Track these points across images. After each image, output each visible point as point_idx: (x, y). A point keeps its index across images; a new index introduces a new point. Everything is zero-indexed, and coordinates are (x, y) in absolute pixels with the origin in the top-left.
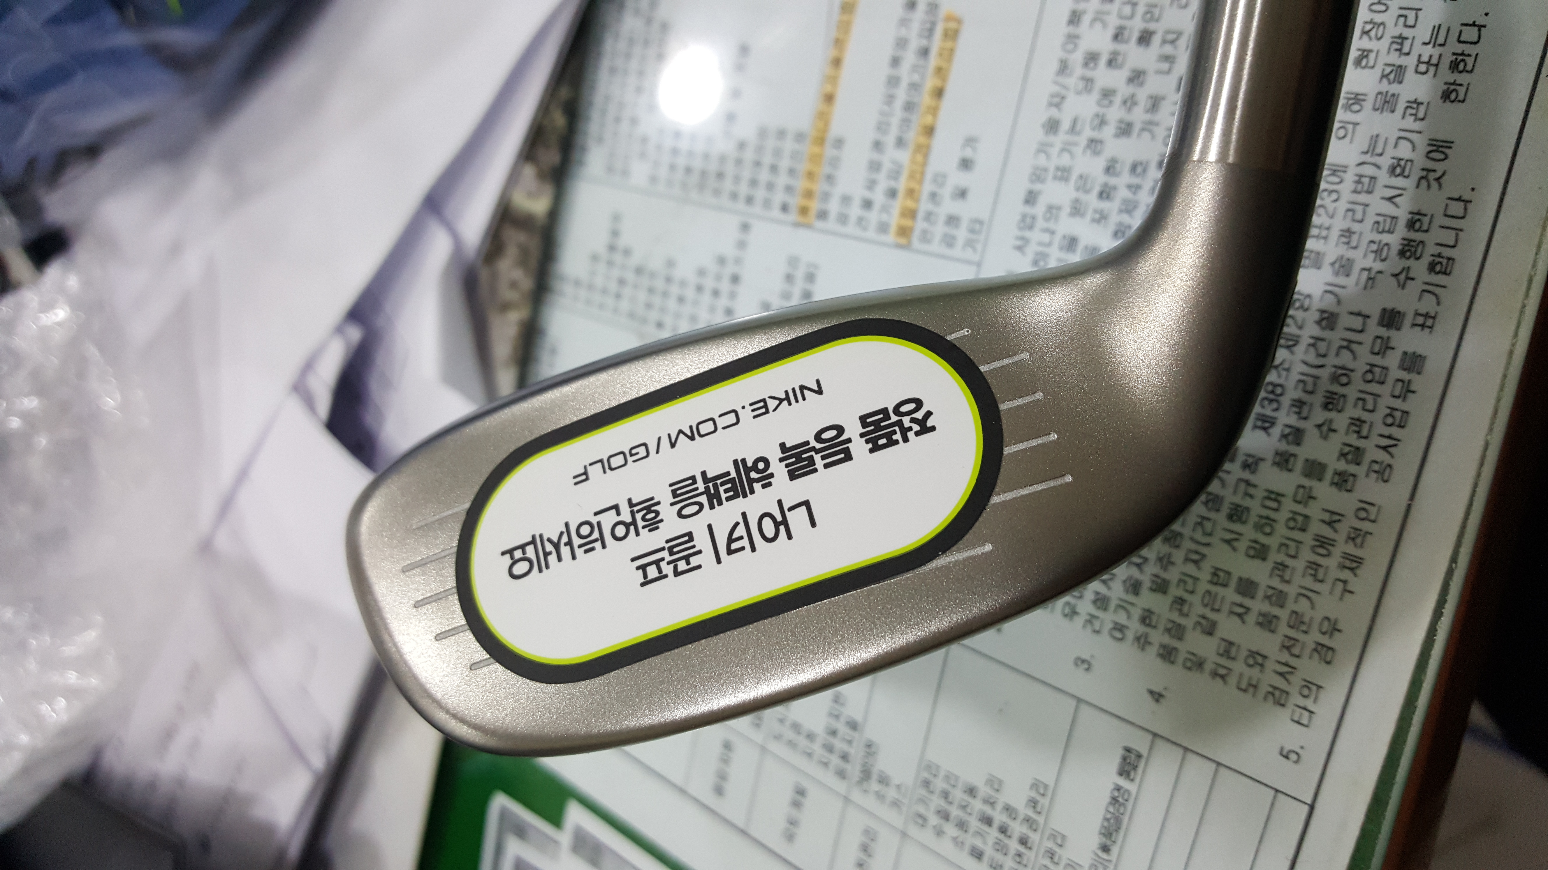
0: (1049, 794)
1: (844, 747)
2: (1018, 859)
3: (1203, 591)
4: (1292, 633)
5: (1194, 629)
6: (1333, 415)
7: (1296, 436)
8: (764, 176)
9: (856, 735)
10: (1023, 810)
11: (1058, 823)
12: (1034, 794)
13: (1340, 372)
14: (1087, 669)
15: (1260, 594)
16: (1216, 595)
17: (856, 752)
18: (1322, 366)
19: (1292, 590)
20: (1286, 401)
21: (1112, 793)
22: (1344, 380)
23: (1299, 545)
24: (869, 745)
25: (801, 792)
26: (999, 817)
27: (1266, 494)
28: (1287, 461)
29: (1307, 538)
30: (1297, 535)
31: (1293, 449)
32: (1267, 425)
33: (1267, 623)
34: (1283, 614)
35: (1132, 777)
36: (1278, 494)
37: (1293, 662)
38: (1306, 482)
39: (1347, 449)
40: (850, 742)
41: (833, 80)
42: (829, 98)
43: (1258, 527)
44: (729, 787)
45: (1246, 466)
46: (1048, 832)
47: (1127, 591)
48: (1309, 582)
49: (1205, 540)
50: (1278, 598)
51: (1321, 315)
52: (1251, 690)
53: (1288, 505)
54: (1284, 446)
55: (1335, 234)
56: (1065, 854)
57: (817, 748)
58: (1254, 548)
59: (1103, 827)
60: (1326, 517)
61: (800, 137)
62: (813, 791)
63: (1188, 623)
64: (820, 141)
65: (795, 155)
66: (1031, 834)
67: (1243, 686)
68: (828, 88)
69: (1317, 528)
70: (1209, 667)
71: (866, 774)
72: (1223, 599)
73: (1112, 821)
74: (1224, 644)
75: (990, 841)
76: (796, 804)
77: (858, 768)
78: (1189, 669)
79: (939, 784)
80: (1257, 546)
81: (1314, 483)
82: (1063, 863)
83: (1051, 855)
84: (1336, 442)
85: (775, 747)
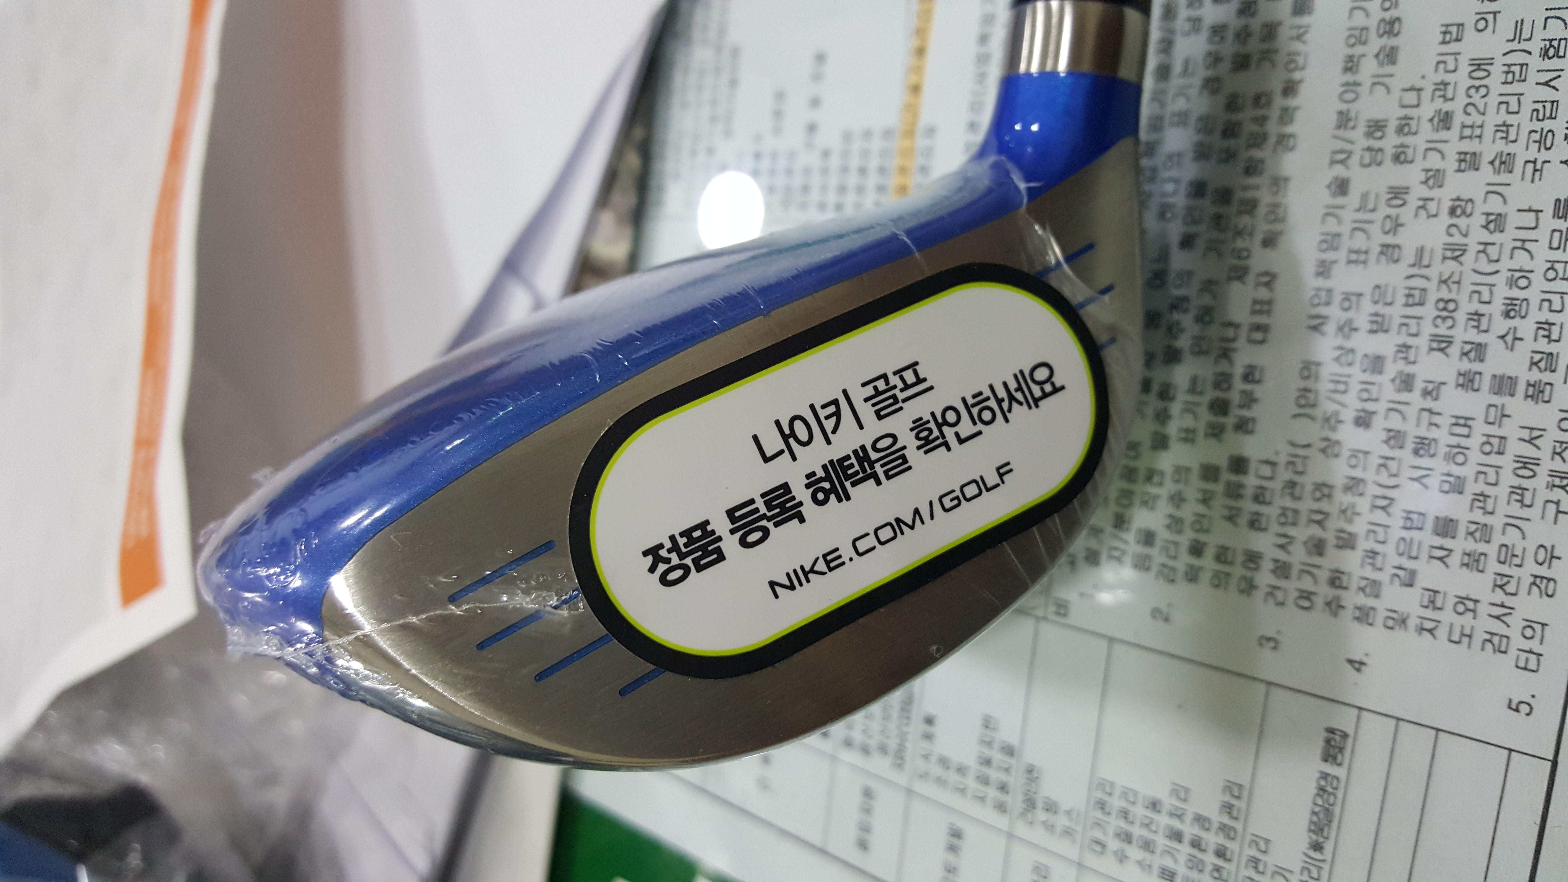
0: (1245, 794)
1: (1003, 777)
2: (1216, 875)
3: (1396, 540)
4: (1504, 569)
5: (1392, 582)
6: (1517, 322)
7: (1478, 351)
8: (853, 180)
9: (1013, 761)
10: (1217, 817)
11: (1259, 825)
12: (1228, 798)
13: (1518, 274)
14: (1275, 648)
15: (1462, 531)
16: (1412, 540)
17: (1017, 781)
18: (1497, 272)
19: (1497, 522)
20: (1461, 316)
21: (1318, 781)
22: (1523, 283)
23: (1499, 470)
24: (1030, 770)
25: (957, 834)
26: (1190, 830)
27: (1453, 421)
28: (1472, 381)
29: (1507, 462)
30: (1494, 459)
31: (1476, 366)
32: (1444, 345)
33: (1473, 561)
34: (1491, 549)
35: (1339, 761)
36: (1467, 419)
37: (1509, 601)
38: (1496, 400)
39: (1537, 357)
40: (1007, 770)
41: (918, 70)
42: (916, 89)
43: (1450, 458)
44: (875, 840)
45: (1426, 393)
46: (1249, 837)
47: (1309, 553)
48: (1515, 509)
49: (1392, 482)
50: (1483, 532)
51: (1487, 218)
52: (1466, 640)
53: (1480, 429)
54: (1465, 365)
55: (1489, 131)
56: (1271, 860)
57: (971, 782)
58: (1447, 482)
59: (1311, 822)
60: (1526, 434)
61: (888, 134)
62: (970, 831)
63: (1383, 577)
64: (910, 133)
65: (885, 153)
66: (1229, 844)
67: (1456, 637)
68: (913, 79)
69: (1515, 448)
70: (1413, 622)
71: (1030, 804)
72: (1420, 544)
73: (1321, 815)
74: (1427, 593)
75: (1182, 859)
76: (953, 849)
77: (1020, 797)
78: (1391, 628)
79: (1117, 803)
80: (1452, 479)
81: (1506, 399)
82: (1271, 869)
83: (1255, 862)
84: (1524, 350)
85: (920, 787)
